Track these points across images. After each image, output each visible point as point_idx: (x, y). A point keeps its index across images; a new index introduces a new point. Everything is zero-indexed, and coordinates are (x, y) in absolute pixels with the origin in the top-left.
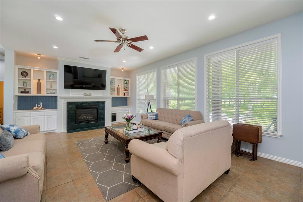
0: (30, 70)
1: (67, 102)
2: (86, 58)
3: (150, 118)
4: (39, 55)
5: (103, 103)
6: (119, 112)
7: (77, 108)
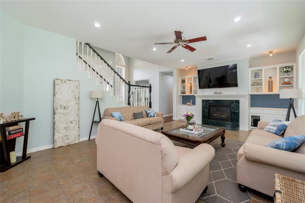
0: (185, 78)
1: (203, 100)
2: (210, 59)
3: (267, 129)
4: (186, 67)
5: (238, 102)
6: (264, 115)
7: (210, 106)
